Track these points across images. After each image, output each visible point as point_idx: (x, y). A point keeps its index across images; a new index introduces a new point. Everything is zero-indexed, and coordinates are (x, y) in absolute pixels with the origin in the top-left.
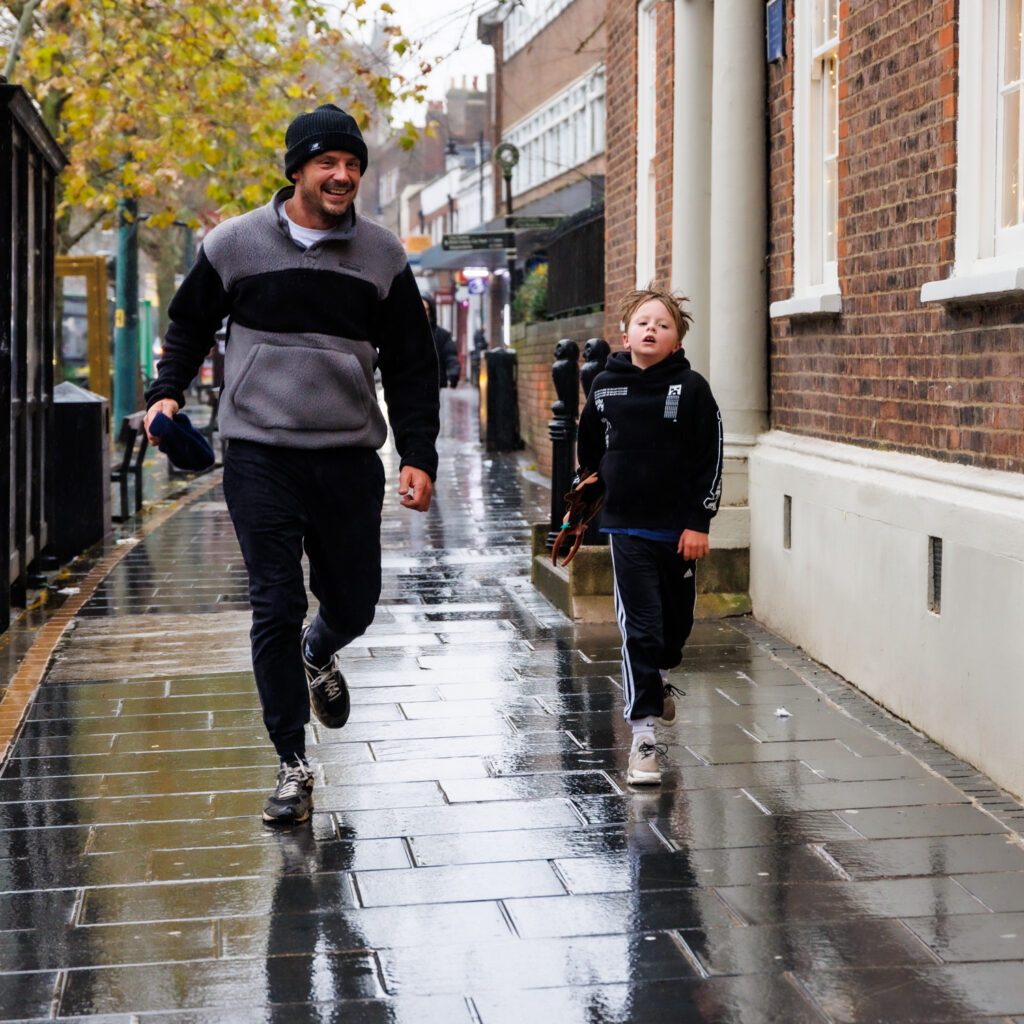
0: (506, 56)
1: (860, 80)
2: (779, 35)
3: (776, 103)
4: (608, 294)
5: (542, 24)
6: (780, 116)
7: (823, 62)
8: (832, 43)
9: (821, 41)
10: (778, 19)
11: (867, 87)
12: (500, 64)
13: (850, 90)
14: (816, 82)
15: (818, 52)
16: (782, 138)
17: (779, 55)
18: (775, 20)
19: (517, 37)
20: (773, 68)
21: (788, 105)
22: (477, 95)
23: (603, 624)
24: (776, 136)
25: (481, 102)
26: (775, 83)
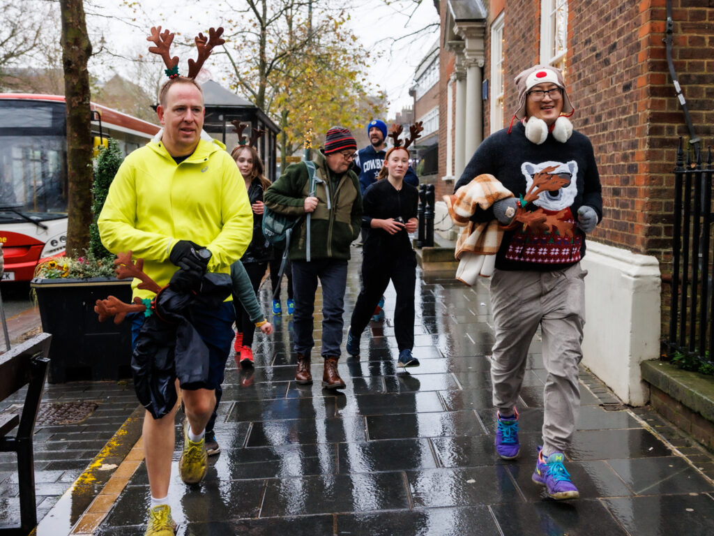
0: (417, 99)
1: (510, 105)
2: (486, 92)
3: (485, 113)
4: (439, 169)
5: (427, 91)
6: (486, 116)
7: (499, 100)
8: (501, 95)
9: (499, 94)
10: (486, 87)
11: (512, 107)
12: (415, 102)
13: (507, 108)
14: (497, 106)
15: (498, 97)
16: (487, 124)
17: (486, 98)
18: (485, 88)
19: (420, 95)
20: (485, 102)
21: (489, 113)
22: (409, 111)
23: (432, 271)
24: (485, 123)
25: (410, 113)
26: (485, 106)
